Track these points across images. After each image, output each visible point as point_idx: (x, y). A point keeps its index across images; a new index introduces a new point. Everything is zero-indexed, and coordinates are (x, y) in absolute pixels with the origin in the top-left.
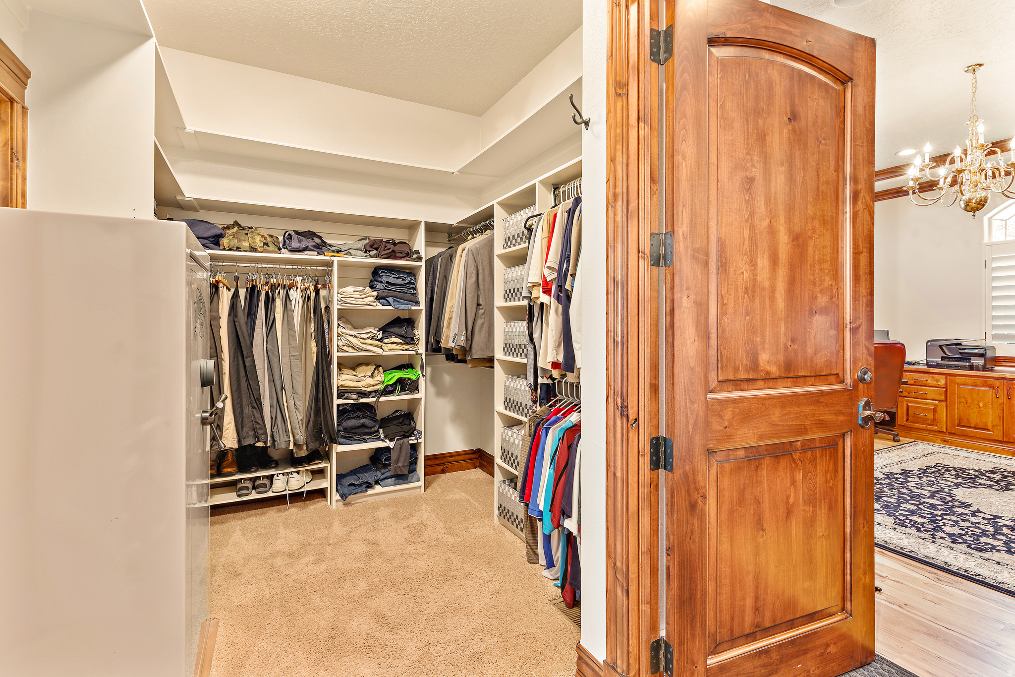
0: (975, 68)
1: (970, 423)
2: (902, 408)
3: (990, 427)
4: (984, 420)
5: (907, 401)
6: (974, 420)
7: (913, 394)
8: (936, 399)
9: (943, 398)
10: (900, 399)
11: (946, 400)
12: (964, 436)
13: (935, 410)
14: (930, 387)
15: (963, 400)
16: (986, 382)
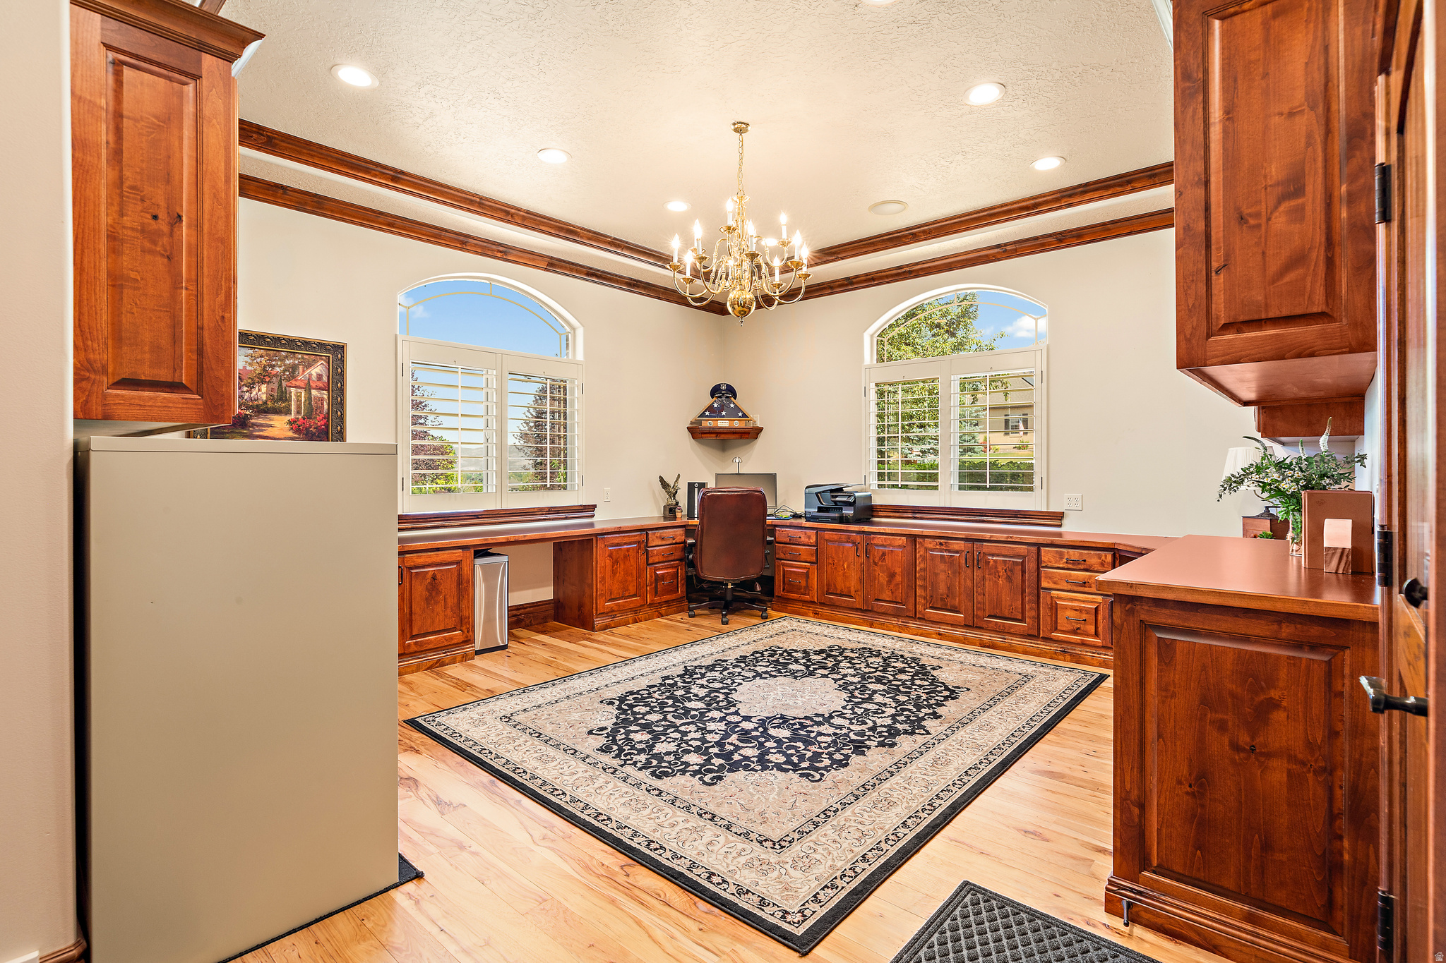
0: (741, 128)
1: (836, 589)
2: (779, 574)
3: (852, 594)
4: (847, 585)
5: (784, 565)
6: (840, 585)
7: (788, 556)
8: (808, 560)
9: (814, 559)
10: (777, 562)
11: (817, 563)
12: (832, 605)
13: (807, 575)
14: (804, 545)
15: (831, 561)
16: (849, 537)
